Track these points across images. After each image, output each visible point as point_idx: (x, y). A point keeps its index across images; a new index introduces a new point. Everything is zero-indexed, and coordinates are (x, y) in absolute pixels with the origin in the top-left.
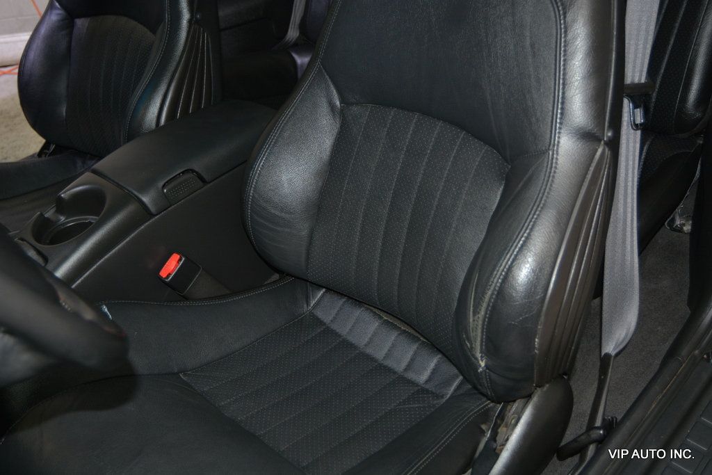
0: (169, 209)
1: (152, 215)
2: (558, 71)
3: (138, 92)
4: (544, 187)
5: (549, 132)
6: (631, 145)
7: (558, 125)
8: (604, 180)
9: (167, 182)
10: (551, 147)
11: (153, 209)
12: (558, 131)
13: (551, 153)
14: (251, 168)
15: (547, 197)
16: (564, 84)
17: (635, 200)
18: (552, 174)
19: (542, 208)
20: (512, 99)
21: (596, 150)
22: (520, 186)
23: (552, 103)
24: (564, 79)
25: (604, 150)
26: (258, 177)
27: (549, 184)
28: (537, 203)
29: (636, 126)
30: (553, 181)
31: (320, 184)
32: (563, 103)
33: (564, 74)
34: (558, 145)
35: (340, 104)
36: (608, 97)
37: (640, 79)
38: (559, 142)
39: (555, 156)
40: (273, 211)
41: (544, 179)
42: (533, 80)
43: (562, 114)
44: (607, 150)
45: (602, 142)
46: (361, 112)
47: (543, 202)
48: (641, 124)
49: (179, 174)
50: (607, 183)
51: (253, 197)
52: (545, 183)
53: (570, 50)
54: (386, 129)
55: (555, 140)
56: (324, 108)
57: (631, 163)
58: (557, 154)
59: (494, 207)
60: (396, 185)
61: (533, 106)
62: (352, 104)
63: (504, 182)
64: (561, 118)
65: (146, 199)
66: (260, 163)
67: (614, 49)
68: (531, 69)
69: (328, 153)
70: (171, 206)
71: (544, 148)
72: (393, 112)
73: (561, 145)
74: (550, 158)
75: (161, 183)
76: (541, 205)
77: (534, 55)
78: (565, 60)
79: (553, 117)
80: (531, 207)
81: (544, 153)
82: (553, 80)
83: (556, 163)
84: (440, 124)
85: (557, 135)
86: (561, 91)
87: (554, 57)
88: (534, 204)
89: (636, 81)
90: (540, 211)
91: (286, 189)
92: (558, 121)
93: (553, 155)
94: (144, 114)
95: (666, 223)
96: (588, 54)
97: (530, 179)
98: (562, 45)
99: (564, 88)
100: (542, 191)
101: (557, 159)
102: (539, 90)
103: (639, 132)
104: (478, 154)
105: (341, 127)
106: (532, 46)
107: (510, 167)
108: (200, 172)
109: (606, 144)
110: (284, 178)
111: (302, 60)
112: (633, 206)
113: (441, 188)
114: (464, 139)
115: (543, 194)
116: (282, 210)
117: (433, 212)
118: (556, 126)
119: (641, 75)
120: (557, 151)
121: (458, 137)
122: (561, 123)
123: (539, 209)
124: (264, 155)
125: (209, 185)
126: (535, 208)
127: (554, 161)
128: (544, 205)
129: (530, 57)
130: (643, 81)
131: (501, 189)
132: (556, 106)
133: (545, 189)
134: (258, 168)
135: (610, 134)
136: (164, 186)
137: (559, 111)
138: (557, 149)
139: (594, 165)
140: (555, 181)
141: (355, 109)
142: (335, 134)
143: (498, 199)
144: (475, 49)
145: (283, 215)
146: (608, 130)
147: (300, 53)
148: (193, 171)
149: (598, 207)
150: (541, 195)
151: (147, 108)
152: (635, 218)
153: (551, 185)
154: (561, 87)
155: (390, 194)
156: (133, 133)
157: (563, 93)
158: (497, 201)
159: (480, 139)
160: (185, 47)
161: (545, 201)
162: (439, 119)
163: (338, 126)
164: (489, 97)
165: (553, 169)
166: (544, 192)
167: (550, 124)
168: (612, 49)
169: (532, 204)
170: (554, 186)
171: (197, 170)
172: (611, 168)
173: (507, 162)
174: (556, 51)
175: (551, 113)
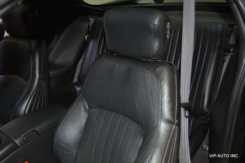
0: (25, 145)
1: (18, 147)
2: (159, 101)
3: (19, 102)
4: (156, 139)
5: (157, 120)
6: (185, 123)
7: (160, 118)
8: (176, 137)
9: (25, 135)
10: (158, 125)
11: (19, 145)
12: (160, 120)
13: (158, 128)
14: (56, 130)
15: (157, 143)
16: (161, 105)
17: (188, 141)
18: (158, 135)
19: (156, 147)
20: (145, 109)
21: (173, 127)
22: (148, 139)
23: (158, 111)
24: (161, 103)
25: (175, 127)
26: (59, 133)
27: (158, 138)
28: (154, 145)
29: (187, 117)
30: (159, 137)
31: (81, 136)
32: (161, 111)
33: (161, 102)
34: (160, 125)
35: (88, 108)
36: (176, 109)
37: (187, 101)
38: (160, 124)
39: (159, 129)
40: (63, 146)
41: (156, 137)
42: (151, 103)
43: (161, 114)
44: (176, 126)
45: (175, 124)
46: (95, 111)
47: (156, 145)
48: (188, 116)
49: (30, 132)
50: (177, 137)
51: (56, 140)
52: (156, 138)
53: (163, 94)
54: (104, 117)
55: (159, 123)
56: (83, 109)
57: (186, 129)
58: (160, 128)
59: (140, 146)
60: (107, 137)
61: (152, 112)
62: (92, 108)
63: (143, 137)
64: (161, 116)
65: (17, 142)
66: (60, 128)
67: (177, 93)
68: (151, 99)
69: (84, 125)
70: (26, 144)
71: (156, 126)
72: (106, 111)
73: (161, 125)
74: (158, 129)
75: (23, 136)
76: (155, 146)
77: (151, 95)
78: (161, 97)
79: (158, 116)
80: (152, 147)
81: (156, 128)
82: (158, 103)
83: (160, 131)
84: (122, 116)
85: (160, 122)
86: (160, 107)
87: (158, 96)
88: (153, 145)
89: (185, 102)
90: (155, 148)
91: (68, 138)
92: (160, 117)
93: (159, 128)
94: (20, 110)
95: (200, 147)
96: (168, 95)
97: (151, 137)
98: (160, 92)
99: (161, 106)
100: (155, 141)
101: (160, 130)
102: (153, 106)
103: (188, 119)
104: (134, 127)
105: (88, 116)
106: (151, 92)
107: (145, 132)
108: (38, 131)
109: (176, 124)
110: (68, 134)
111: (78, 89)
112: (187, 144)
113: (122, 138)
114: (129, 121)
115: (156, 142)
116: (66, 145)
117: (119, 147)
118: (159, 118)
119: (187, 100)
120: (160, 127)
121: (128, 121)
122: (161, 118)
123: (155, 147)
124: (61, 125)
125: (41, 136)
126: (153, 147)
127: (159, 130)
128: (156, 146)
129: (150, 95)
130: (188, 102)
131: (142, 139)
132: (159, 112)
133: (156, 140)
134: (59, 130)
135: (177, 121)
136: (24, 137)
137: (160, 113)
138: (160, 126)
139: (172, 132)
140: (160, 137)
141: (93, 110)
142: (86, 118)
143: (141, 143)
144: (133, 92)
145: (67, 147)
146: (176, 120)
147: (78, 86)
148: (35, 131)
149: (175, 146)
150: (155, 142)
151: (21, 107)
152: (189, 148)
153: (158, 139)
154: (160, 106)
155: (105, 139)
156: (16, 116)
157: (161, 108)
158: (141, 144)
159: (135, 122)
160: (36, 87)
161: (157, 144)
162: (121, 114)
163: (87, 115)
164: (137, 108)
165: (159, 133)
166: (156, 141)
167: (157, 118)
168: (176, 94)
169: (152, 146)
170: (159, 139)
171: (37, 130)
172: (178, 132)
173: (144, 130)
174: (158, 94)
175: (157, 114)
